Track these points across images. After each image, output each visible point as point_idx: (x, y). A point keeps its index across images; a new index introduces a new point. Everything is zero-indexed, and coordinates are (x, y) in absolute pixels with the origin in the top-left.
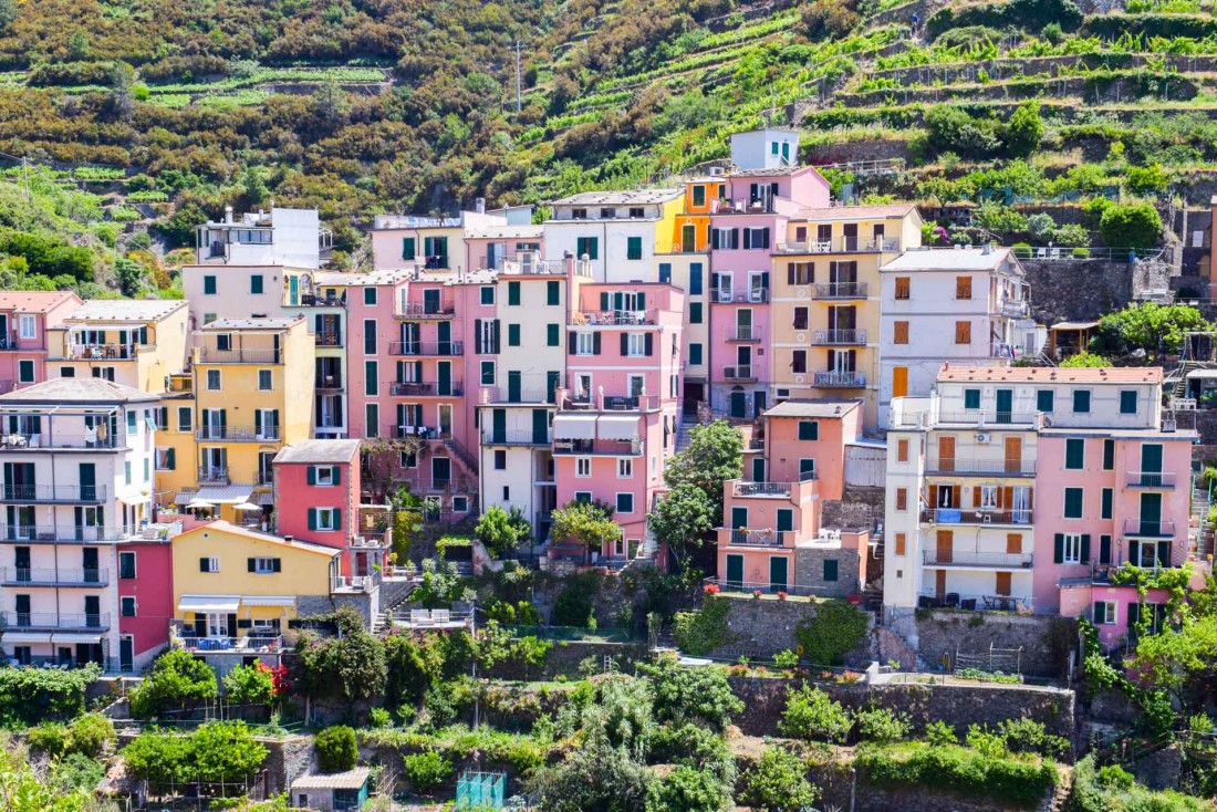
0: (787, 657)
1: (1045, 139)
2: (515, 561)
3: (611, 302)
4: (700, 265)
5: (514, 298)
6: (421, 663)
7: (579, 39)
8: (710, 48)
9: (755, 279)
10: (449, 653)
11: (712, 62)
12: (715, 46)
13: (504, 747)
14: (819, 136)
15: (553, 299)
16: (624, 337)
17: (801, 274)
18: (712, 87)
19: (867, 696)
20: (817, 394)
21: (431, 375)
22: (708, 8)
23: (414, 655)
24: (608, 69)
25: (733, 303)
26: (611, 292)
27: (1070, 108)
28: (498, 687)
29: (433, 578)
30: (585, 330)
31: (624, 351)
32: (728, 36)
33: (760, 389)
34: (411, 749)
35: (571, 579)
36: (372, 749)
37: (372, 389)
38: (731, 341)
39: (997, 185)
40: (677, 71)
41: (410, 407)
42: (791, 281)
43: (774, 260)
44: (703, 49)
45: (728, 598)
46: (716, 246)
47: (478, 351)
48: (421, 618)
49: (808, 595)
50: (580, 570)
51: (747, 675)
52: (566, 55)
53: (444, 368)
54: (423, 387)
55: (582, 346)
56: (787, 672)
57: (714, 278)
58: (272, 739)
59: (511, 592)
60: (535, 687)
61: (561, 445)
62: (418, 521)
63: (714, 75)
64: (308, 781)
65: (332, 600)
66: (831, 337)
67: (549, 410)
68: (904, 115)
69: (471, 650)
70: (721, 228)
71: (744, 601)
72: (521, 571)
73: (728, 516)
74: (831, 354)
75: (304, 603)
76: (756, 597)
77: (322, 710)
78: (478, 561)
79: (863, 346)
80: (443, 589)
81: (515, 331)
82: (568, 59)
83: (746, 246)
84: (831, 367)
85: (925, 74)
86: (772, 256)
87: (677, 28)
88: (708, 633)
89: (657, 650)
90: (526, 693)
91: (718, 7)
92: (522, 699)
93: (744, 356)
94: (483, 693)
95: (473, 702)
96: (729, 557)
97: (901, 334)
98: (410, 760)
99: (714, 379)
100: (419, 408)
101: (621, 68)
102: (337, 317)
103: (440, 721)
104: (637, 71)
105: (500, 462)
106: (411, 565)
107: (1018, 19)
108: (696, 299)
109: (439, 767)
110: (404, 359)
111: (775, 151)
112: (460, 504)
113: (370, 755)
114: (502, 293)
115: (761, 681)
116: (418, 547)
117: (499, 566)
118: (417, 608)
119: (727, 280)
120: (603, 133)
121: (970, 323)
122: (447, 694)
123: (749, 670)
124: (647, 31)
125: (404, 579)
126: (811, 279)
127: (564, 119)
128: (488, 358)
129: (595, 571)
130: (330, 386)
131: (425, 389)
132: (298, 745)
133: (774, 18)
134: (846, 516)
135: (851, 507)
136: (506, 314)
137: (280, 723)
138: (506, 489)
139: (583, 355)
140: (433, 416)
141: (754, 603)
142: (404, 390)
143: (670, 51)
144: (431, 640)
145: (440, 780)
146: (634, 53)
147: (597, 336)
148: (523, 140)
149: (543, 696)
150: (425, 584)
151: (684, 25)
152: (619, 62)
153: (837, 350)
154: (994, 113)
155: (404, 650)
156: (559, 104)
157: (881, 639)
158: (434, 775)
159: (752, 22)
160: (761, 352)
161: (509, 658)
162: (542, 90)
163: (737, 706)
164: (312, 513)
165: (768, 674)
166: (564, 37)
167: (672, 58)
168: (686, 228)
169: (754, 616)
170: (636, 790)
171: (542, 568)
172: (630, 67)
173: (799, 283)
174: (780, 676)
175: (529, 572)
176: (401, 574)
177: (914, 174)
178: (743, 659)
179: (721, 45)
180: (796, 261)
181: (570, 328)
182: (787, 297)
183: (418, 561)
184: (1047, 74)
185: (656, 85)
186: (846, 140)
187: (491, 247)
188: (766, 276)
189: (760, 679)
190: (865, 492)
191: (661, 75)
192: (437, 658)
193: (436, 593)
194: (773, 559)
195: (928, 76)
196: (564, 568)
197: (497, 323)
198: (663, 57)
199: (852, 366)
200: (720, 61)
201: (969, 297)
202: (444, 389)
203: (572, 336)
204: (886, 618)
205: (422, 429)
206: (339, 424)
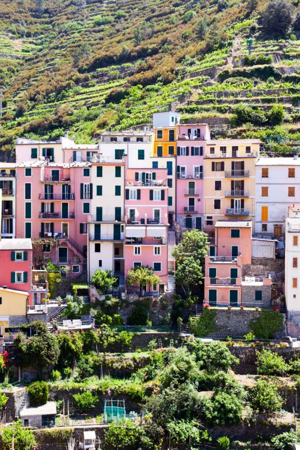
0: (250, 336)
1: (285, 118)
2: (111, 295)
3: (140, 177)
4: (171, 163)
5: (100, 174)
6: (73, 347)
7: (22, 90)
8: (84, 93)
9: (196, 169)
10: (85, 341)
11: (87, 98)
12: (87, 93)
13: (123, 387)
14: (188, 116)
15: (118, 174)
16: (151, 192)
17: (218, 166)
18: (90, 107)
19: (292, 353)
20: (226, 218)
21: (58, 209)
22: (80, 79)
23: (70, 343)
24: (40, 100)
25: (187, 179)
26: (140, 172)
27: (289, 108)
28: (110, 357)
29: (73, 304)
30: (133, 189)
31: (151, 198)
32: (92, 89)
33: (199, 216)
34: (75, 391)
35: (136, 303)
36: (55, 392)
37: (28, 215)
38: (186, 195)
39: (272, 135)
40: (72, 101)
41: (47, 224)
42: (213, 170)
43: (205, 161)
44: (81, 94)
45: (216, 310)
46: (179, 154)
47: (82, 198)
48: (68, 325)
49: (254, 307)
50: (141, 299)
51: (234, 346)
52: (18, 96)
53: (65, 206)
54: (55, 214)
55: (132, 195)
56: (253, 343)
57: (178, 168)
58: (7, 390)
59: (110, 310)
60: (129, 355)
61: (129, 241)
62: (58, 277)
63: (89, 103)
64: (27, 412)
65: (27, 317)
66: (232, 193)
67: (122, 225)
68: (223, 108)
69: (95, 338)
70: (181, 147)
71: (224, 311)
72: (114, 300)
73: (207, 272)
74: (232, 201)
75: (13, 319)
76: (229, 309)
77: (27, 373)
78: (93, 296)
79: (247, 197)
80: (77, 310)
81: (100, 189)
82: (20, 97)
83: (192, 154)
84: (232, 207)
85: (225, 93)
86: (204, 159)
87: (69, 86)
88: (207, 327)
89: (183, 335)
90: (126, 359)
91: (84, 79)
92: (124, 362)
93: (192, 202)
94: (105, 360)
95: (100, 365)
96: (210, 290)
97: (265, 192)
98: (77, 397)
99: (178, 212)
100: (52, 224)
101: (46, 100)
102: (11, 182)
103: (84, 375)
104: (53, 101)
105: (98, 249)
106: (59, 299)
107: (256, 75)
108: (170, 177)
109: (92, 399)
110: (45, 201)
111: (173, 121)
112: (76, 269)
113: (54, 395)
114: (94, 171)
115: (241, 348)
116: (59, 290)
117: (103, 298)
118: (65, 319)
119: (183, 169)
120: (46, 122)
121: (294, 188)
122: (87, 361)
123: (235, 343)
124: (56, 87)
125: (56, 305)
126: (222, 169)
127: (24, 118)
128: (86, 201)
129: (148, 299)
130: (7, 214)
131: (56, 215)
132: (20, 393)
133: (110, 83)
134: (253, 271)
135: (256, 267)
136: (95, 181)
137: (10, 382)
138: (100, 262)
139: (131, 200)
140: (59, 228)
141: (228, 312)
142: (46, 216)
143: (67, 94)
144: (77, 335)
145: (93, 406)
146: (51, 94)
147: (139, 191)
148: (7, 126)
149: (134, 360)
150: (69, 307)
151: (71, 85)
152: (45, 98)
153: (235, 199)
154: (259, 108)
155: (65, 341)
156: (20, 113)
157: (288, 326)
158: (90, 404)
159: (100, 84)
160: (199, 200)
161: (116, 342)
162: (10, 108)
163: (236, 361)
164: (13, 274)
165: (243, 345)
166: (16, 90)
167: (69, 96)
168: (158, 148)
169: (229, 318)
170: (198, 406)
171: (123, 298)
172: (49, 100)
173: (216, 170)
174: (250, 345)
175: (118, 300)
176: (55, 303)
177: (235, 131)
178: (230, 339)
179: (89, 92)
180: (215, 161)
181: (126, 188)
182: (211, 177)
183: (63, 297)
184: (276, 95)
185: (63, 106)
186: (201, 117)
187: (75, 153)
188: (201, 167)
189: (240, 347)
190: (261, 260)
191: (65, 103)
192: (80, 344)
193: (74, 312)
194: (231, 291)
195: (226, 94)
196: (133, 298)
197: (91, 185)
198: (64, 96)
199: (243, 206)
200: (91, 98)
201: (294, 177)
202: (65, 215)
203: (127, 191)
204: (289, 316)
205: (56, 234)
206: (11, 232)
